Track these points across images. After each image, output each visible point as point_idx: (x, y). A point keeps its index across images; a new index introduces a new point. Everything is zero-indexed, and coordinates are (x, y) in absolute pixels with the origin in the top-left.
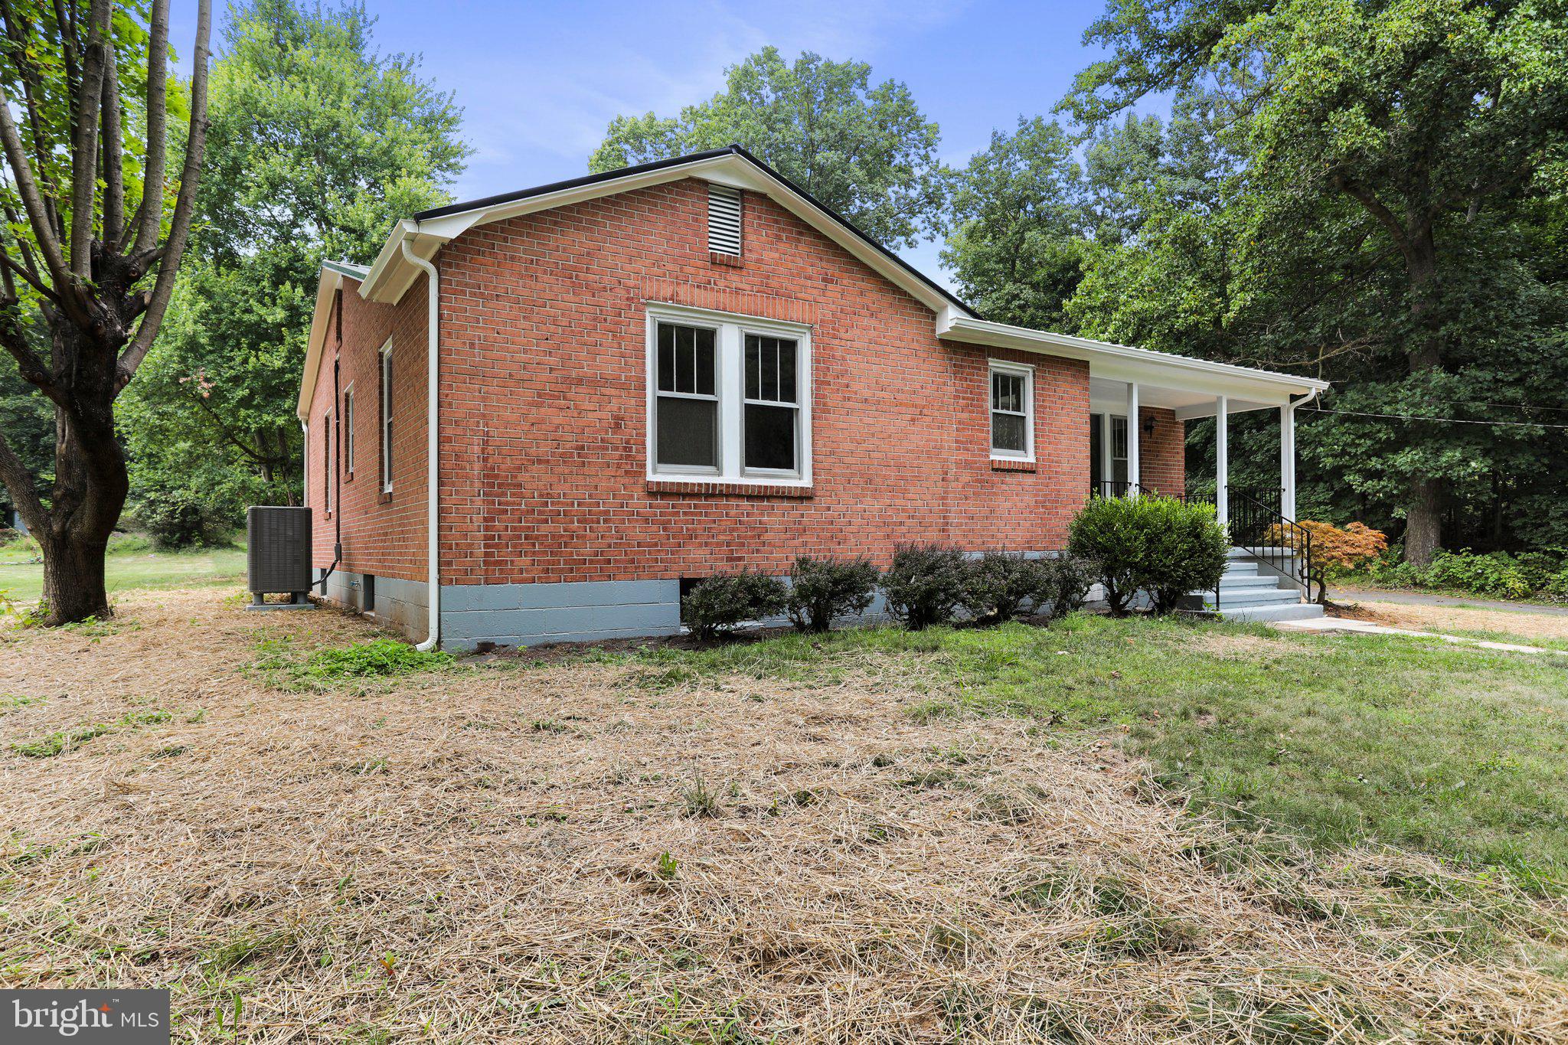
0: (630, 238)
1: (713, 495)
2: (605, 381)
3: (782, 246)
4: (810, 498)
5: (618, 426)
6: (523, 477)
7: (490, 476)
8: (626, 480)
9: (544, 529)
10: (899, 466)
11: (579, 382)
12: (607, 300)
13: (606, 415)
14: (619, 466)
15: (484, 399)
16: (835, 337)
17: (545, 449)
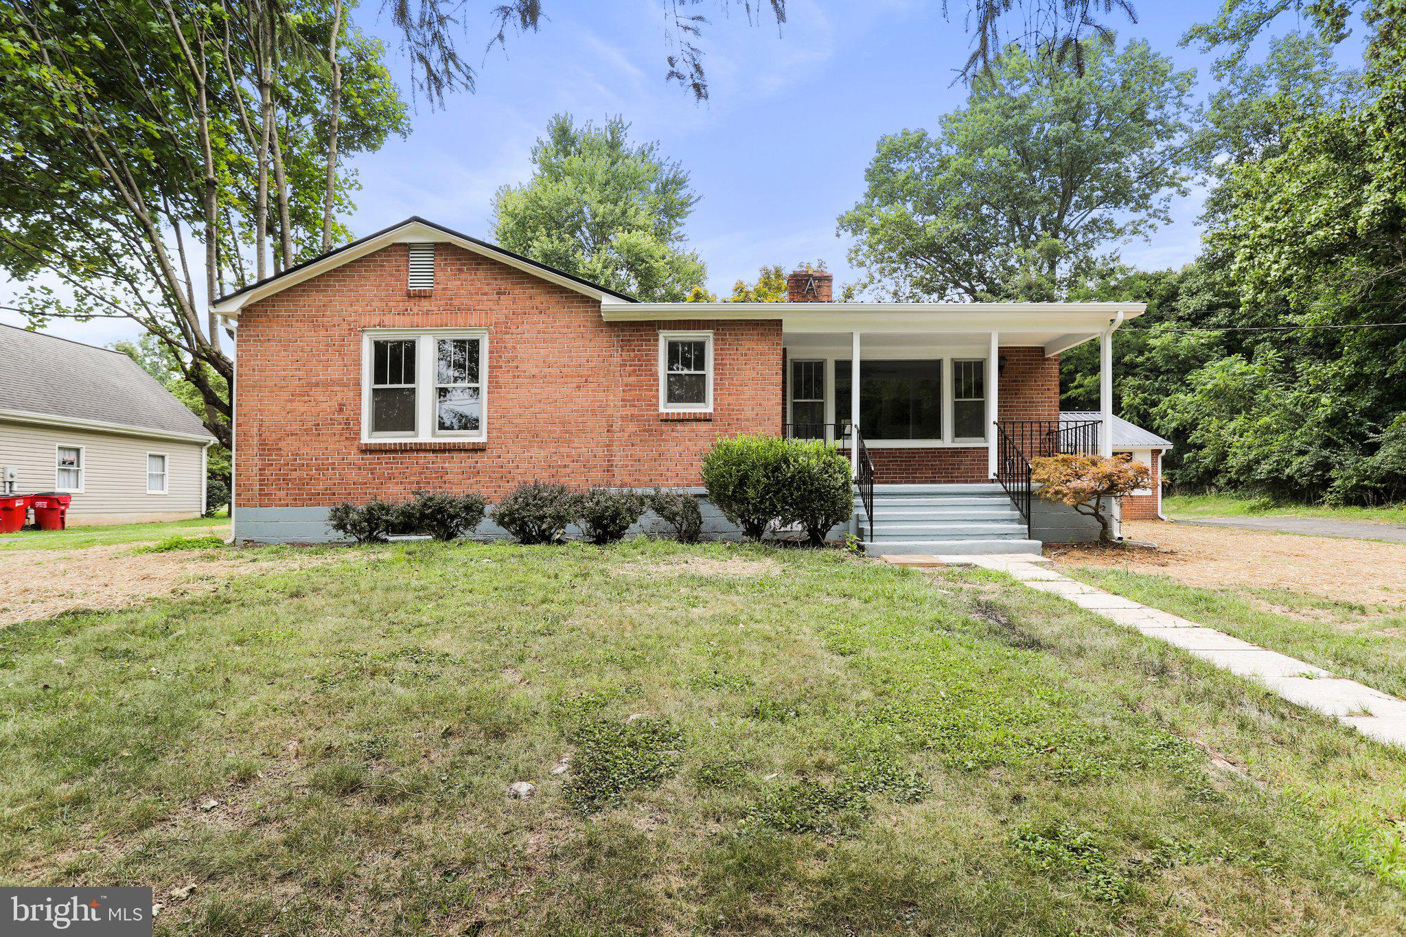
0: (351, 290)
1: (406, 451)
2: (333, 383)
3: (463, 276)
4: (483, 450)
5: (341, 410)
6: (282, 444)
7: (263, 444)
8: (347, 443)
9: (294, 475)
10: (563, 424)
11: (317, 385)
12: (336, 332)
13: (334, 404)
14: (341, 435)
15: (260, 400)
16: (507, 333)
17: (296, 427)
